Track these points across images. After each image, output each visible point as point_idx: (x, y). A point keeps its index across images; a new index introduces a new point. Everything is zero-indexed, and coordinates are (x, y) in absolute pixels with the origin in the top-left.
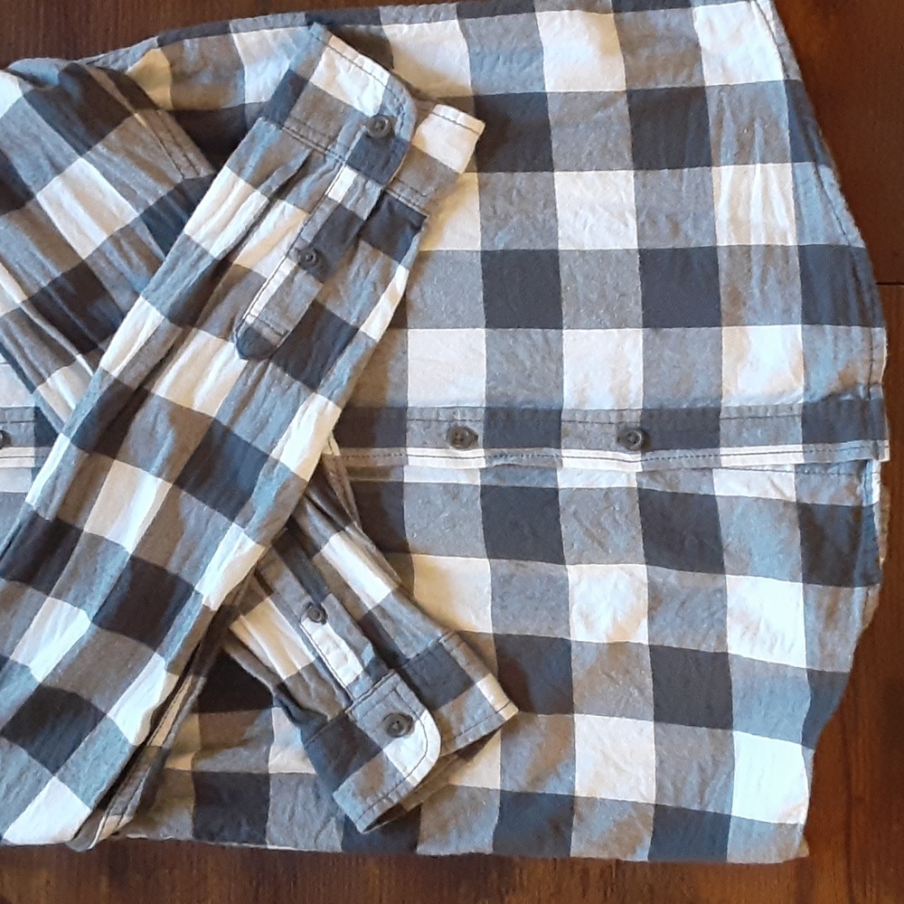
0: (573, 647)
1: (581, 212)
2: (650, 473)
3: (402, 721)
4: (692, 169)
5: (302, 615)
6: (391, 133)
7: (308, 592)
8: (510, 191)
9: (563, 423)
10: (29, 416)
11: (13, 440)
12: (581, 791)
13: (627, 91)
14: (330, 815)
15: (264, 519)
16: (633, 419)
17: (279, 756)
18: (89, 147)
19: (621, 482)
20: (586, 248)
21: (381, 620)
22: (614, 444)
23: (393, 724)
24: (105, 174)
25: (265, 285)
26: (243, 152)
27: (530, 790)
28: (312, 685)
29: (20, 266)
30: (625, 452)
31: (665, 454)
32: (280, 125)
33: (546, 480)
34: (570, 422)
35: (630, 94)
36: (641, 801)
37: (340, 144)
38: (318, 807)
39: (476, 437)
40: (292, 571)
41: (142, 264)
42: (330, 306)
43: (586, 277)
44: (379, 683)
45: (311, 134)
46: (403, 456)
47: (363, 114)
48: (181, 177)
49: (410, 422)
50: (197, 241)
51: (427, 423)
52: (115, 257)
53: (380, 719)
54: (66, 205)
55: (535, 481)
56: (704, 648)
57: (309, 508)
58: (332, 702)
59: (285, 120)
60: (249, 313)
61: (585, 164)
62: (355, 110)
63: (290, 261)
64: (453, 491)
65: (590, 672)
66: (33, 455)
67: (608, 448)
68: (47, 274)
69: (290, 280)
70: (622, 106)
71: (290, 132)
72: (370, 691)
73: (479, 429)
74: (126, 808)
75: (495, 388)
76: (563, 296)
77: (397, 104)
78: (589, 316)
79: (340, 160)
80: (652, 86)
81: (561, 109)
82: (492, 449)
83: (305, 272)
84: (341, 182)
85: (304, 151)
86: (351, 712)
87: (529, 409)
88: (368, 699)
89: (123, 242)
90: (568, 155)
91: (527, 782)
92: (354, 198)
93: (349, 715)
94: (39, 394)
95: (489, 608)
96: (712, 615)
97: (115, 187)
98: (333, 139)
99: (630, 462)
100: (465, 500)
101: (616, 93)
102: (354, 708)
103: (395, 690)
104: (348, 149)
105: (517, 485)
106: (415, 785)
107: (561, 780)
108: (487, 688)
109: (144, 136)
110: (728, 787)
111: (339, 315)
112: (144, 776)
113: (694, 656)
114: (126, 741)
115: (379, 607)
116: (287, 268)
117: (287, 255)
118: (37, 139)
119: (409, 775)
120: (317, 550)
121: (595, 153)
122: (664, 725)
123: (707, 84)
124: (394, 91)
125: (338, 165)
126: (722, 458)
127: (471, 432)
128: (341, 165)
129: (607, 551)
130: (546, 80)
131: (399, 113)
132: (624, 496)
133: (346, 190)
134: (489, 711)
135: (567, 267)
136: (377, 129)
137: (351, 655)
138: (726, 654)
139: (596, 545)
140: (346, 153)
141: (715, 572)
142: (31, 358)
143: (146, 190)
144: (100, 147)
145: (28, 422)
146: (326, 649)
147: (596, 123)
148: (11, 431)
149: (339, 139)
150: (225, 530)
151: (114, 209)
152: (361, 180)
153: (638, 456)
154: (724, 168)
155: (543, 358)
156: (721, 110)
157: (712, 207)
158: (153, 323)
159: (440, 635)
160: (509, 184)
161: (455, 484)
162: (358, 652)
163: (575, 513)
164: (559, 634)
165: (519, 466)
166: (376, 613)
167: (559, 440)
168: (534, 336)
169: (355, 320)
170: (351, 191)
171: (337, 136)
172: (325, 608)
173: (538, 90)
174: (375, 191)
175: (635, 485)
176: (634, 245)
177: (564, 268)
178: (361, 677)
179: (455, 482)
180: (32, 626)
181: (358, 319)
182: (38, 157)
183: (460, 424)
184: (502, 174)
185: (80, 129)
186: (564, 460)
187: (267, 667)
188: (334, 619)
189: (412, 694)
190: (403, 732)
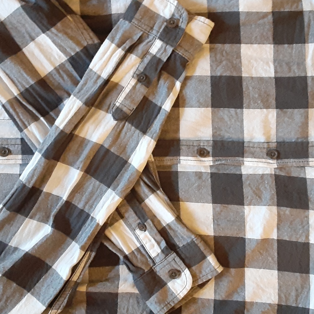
0: (246, 240)
1: (252, 61)
2: (280, 168)
3: (177, 272)
4: (297, 44)
5: (136, 227)
6: (177, 26)
7: (139, 218)
8: (222, 52)
9: (245, 147)
10: (19, 142)
11: (12, 152)
12: (248, 299)
13: (272, 12)
14: (143, 310)
15: (123, 188)
16: (273, 146)
17: (123, 285)
18: (48, 30)
19: (268, 172)
20: (253, 76)
21: (169, 231)
22: (265, 156)
23: (172, 273)
24: (54, 41)
25: (123, 90)
26: (114, 33)
27: (226, 299)
28: (139, 256)
29: (17, 79)
30: (270, 160)
31: (286, 160)
32: (130, 21)
33: (237, 170)
34: (248, 147)
35: (273, 13)
36: (272, 303)
37: (155, 30)
38: (139, 306)
39: (209, 152)
40: (133, 209)
41: (68, 80)
42: (150, 98)
43: (253, 88)
44: (168, 257)
45: (143, 26)
46: (178, 160)
47: (164, 18)
48: (86, 43)
49: (182, 146)
50: (95, 71)
51: (188, 146)
52: (57, 77)
53: (167, 271)
54: (36, 54)
55: (232, 171)
56: (300, 241)
57: (142, 183)
58: (147, 264)
59: (132, 19)
60: (117, 101)
61: (253, 42)
62: (161, 16)
63: (134, 79)
64: (199, 175)
65: (253, 251)
66: (21, 158)
67: (263, 158)
68: (28, 83)
69: (134, 87)
70: (270, 17)
71: (134, 24)
72: (164, 260)
73: (210, 149)
74: (60, 307)
75: (216, 132)
76: (244, 95)
77: (180, 14)
78: (254, 103)
79: (155, 37)
80: (282, 10)
81: (245, 19)
82: (215, 158)
83: (141, 84)
84: (156, 46)
85: (140, 32)
86: (154, 268)
87: (230, 141)
88: (163, 263)
89: (60, 71)
90: (247, 38)
91: (225, 296)
92: (161, 52)
93: (154, 269)
94: (24, 133)
95: (212, 225)
96: (303, 227)
97: (57, 47)
98: (152, 28)
99: (271, 163)
100: (204, 179)
101: (268, 12)
102: (156, 267)
103: (174, 259)
104: (159, 32)
105: (225, 173)
106: (181, 299)
107: (239, 295)
108: (211, 260)
109: (72, 25)
110: (307, 297)
111: (154, 102)
112: (68, 293)
113: (296, 244)
114: (62, 279)
115: (168, 225)
116: (133, 82)
117: (133, 77)
118: (24, 25)
119: (178, 295)
120: (143, 201)
121: (258, 37)
122: (281, 272)
123: (304, 10)
124: (179, 8)
125: (154, 39)
126: (310, 162)
127: (207, 150)
128: (156, 39)
129: (262, 200)
130: (240, 7)
131: (180, 17)
132: (269, 177)
133: (157, 49)
134: (213, 269)
135: (245, 83)
136: (171, 24)
137: (156, 244)
138: (308, 243)
139: (257, 197)
140: (157, 34)
141: (305, 209)
142: (21, 117)
143: (71, 49)
144: (53, 29)
145: (18, 145)
146: (145, 241)
147: (259, 24)
148: (11, 148)
149: (155, 28)
150: (106, 191)
151: (57, 57)
152: (165, 45)
153: (275, 161)
154: (310, 44)
155: (235, 121)
156: (310, 21)
157: (305, 60)
158: (78, 106)
159: (194, 238)
160: (222, 48)
161: (200, 172)
162: (159, 244)
163: (249, 184)
164: (240, 235)
165: (226, 164)
166: (167, 228)
167: (243, 154)
168: (231, 112)
169: (160, 103)
170: (159, 50)
171: (154, 27)
172: (146, 225)
173: (236, 10)
174: (170, 50)
175: (273, 173)
176: (273, 75)
177: (244, 84)
178: (160, 254)
179: (200, 171)
180: (19, 231)
181: (161, 103)
182: (24, 33)
183: (202, 147)
184: (220, 45)
185: (45, 22)
186: (245, 163)
187: (119, 249)
188: (150, 230)
189: (181, 262)
190: (177, 277)
